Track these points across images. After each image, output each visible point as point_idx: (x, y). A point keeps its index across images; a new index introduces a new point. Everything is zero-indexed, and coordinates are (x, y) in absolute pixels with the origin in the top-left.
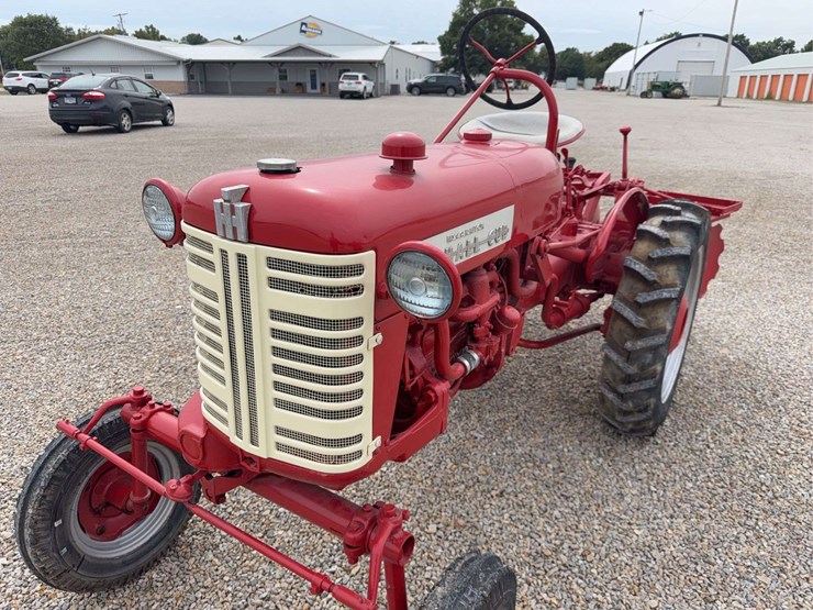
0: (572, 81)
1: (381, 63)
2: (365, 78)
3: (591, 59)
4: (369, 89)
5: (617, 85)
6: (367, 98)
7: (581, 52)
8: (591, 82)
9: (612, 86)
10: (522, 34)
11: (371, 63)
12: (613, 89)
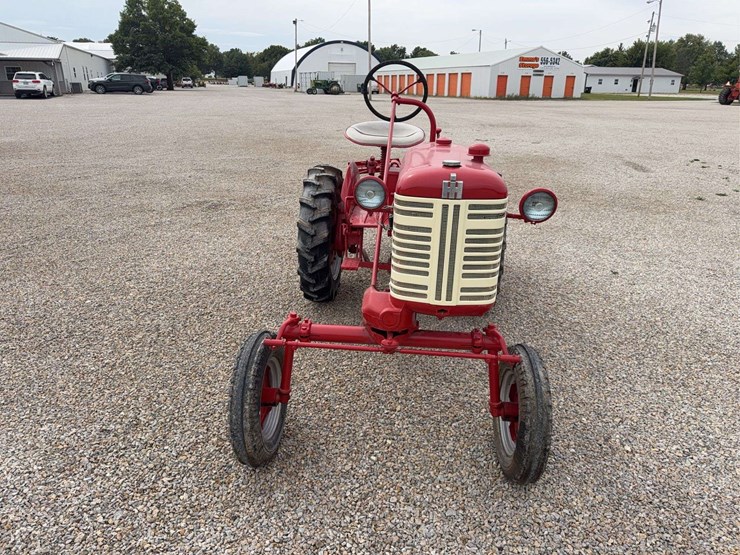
0: (244, 79)
1: (57, 62)
2: (42, 77)
3: (254, 59)
4: (50, 88)
5: (284, 82)
6: (49, 97)
7: (244, 52)
8: (259, 80)
9: (279, 83)
10: (194, 36)
11: (46, 62)
12: (281, 86)
